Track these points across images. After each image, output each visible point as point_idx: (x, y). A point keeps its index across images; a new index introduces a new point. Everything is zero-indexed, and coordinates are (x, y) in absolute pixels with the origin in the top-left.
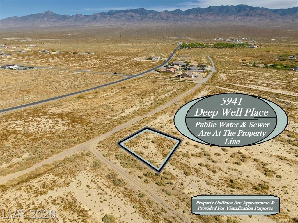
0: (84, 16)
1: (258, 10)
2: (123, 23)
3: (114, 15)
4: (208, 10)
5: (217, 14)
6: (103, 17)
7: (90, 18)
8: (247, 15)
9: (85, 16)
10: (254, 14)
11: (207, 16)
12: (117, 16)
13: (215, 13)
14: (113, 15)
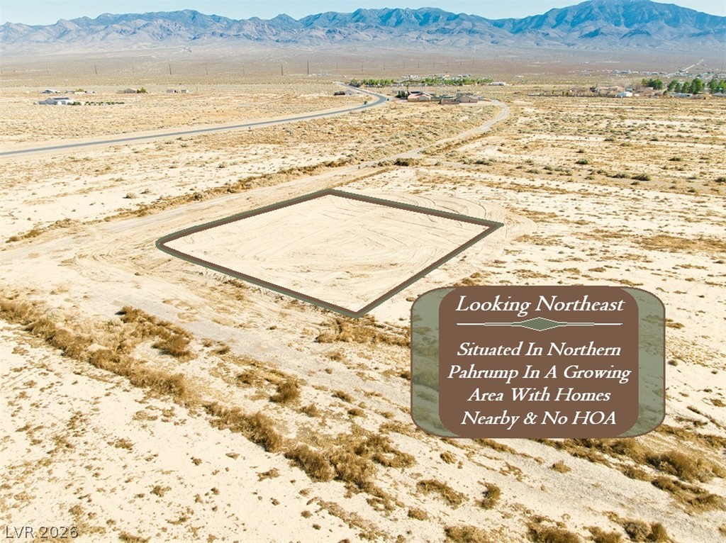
0: (31, 29)
1: (464, 20)
2: (146, 46)
3: (117, 26)
4: (355, 19)
5: (376, 27)
6: (86, 30)
7: (49, 32)
8: (443, 31)
9: (32, 27)
10: (458, 29)
11: (356, 32)
12: (124, 28)
13: (372, 26)
14: (114, 25)
